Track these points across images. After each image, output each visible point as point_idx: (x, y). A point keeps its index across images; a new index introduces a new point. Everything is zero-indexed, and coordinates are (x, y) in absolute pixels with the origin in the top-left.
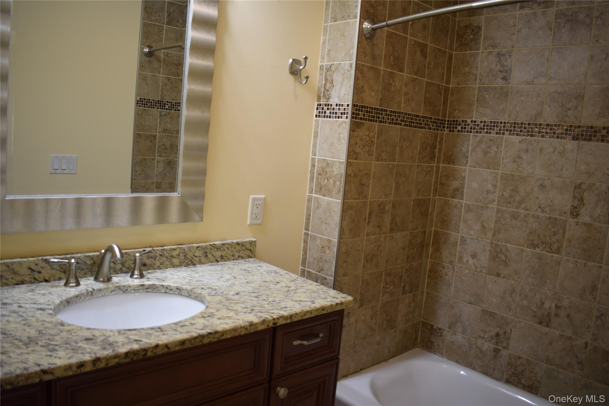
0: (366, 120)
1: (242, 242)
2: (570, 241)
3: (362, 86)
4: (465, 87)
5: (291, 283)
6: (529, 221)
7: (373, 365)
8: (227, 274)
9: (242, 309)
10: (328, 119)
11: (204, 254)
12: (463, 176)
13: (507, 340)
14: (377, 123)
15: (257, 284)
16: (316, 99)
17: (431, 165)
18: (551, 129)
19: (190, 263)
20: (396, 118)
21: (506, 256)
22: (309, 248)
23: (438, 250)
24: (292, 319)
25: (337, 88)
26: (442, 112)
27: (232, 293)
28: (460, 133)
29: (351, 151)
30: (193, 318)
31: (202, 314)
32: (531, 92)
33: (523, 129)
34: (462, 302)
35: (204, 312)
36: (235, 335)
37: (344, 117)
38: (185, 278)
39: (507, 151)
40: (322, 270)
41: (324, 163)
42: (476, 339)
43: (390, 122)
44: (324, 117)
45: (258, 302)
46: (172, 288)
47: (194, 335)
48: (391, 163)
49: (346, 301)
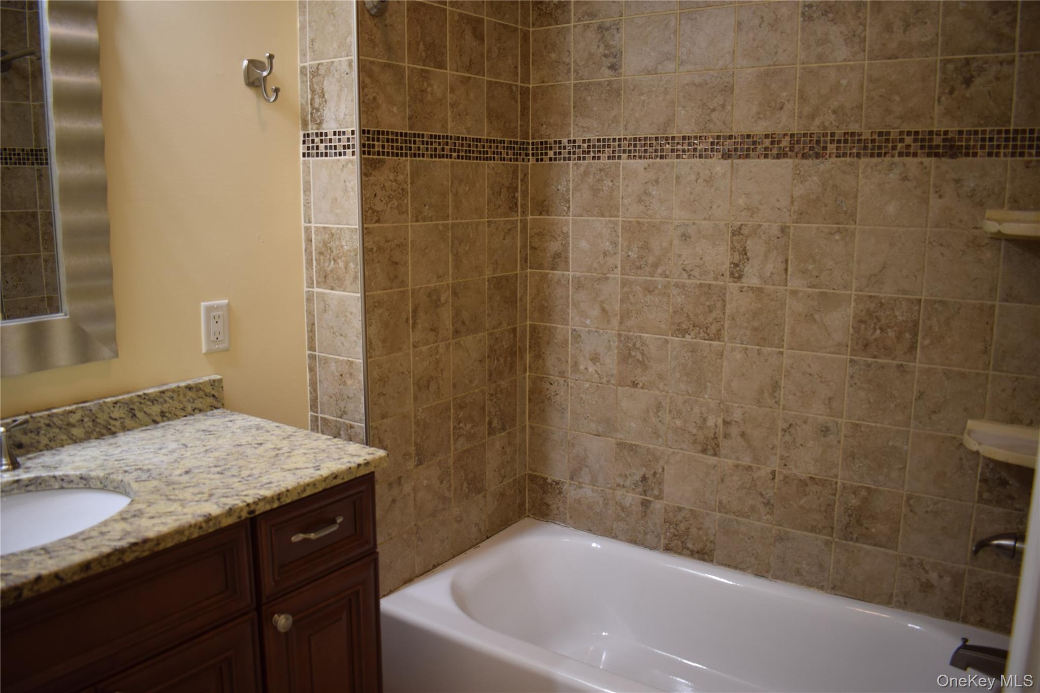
0: (388, 155)
1: (196, 384)
2: (733, 319)
3: (375, 98)
4: (554, 85)
5: (283, 441)
6: (671, 295)
7: (454, 556)
8: (172, 441)
9: (193, 497)
10: (324, 158)
11: (129, 412)
12: (565, 231)
13: (659, 484)
14: (409, 158)
15: (223, 451)
16: (300, 126)
17: (511, 219)
18: (689, 144)
19: (104, 431)
20: (441, 147)
21: (643, 354)
22: (320, 380)
23: (540, 356)
24: (282, 500)
25: (332, 104)
26: (521, 131)
27: (177, 472)
28: (553, 162)
29: (367, 209)
30: (105, 523)
31: (121, 515)
32: (654, 87)
33: (648, 148)
34: (585, 434)
35: (126, 511)
36: (182, 541)
37: (349, 152)
38: (95, 458)
39: (627, 186)
40: (345, 413)
41: (326, 233)
42: (614, 490)
43: (431, 155)
44: (317, 156)
45: (223, 481)
46: (72, 479)
47: (106, 550)
48: (441, 222)
49: (374, 458)
